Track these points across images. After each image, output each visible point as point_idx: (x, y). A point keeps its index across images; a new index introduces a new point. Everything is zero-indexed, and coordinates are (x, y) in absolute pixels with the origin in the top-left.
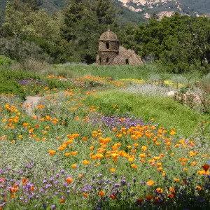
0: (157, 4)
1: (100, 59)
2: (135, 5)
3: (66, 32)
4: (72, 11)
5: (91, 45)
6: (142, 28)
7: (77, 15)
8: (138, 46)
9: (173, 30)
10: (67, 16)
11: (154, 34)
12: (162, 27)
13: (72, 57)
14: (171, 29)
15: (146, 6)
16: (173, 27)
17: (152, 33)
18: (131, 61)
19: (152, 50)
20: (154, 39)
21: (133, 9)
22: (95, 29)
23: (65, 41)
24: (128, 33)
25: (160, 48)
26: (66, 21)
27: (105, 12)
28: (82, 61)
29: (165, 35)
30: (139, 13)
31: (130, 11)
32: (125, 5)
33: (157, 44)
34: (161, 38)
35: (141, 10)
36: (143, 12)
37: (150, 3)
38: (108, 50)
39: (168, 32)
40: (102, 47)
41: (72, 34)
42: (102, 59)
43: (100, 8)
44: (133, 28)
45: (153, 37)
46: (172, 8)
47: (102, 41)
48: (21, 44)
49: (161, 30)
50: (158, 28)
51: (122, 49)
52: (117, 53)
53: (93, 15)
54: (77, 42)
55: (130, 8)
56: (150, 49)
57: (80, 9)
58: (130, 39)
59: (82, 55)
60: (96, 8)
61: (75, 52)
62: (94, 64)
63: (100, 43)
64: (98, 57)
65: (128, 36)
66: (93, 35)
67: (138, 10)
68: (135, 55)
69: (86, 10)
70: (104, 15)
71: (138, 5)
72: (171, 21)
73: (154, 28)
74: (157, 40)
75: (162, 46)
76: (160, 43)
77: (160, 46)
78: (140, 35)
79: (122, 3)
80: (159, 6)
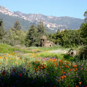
15: (56, 28)
28: (35, 46)
31: (50, 29)
35: (54, 29)
67: (53, 29)
71: (53, 27)
79: (48, 27)
80: (60, 28)
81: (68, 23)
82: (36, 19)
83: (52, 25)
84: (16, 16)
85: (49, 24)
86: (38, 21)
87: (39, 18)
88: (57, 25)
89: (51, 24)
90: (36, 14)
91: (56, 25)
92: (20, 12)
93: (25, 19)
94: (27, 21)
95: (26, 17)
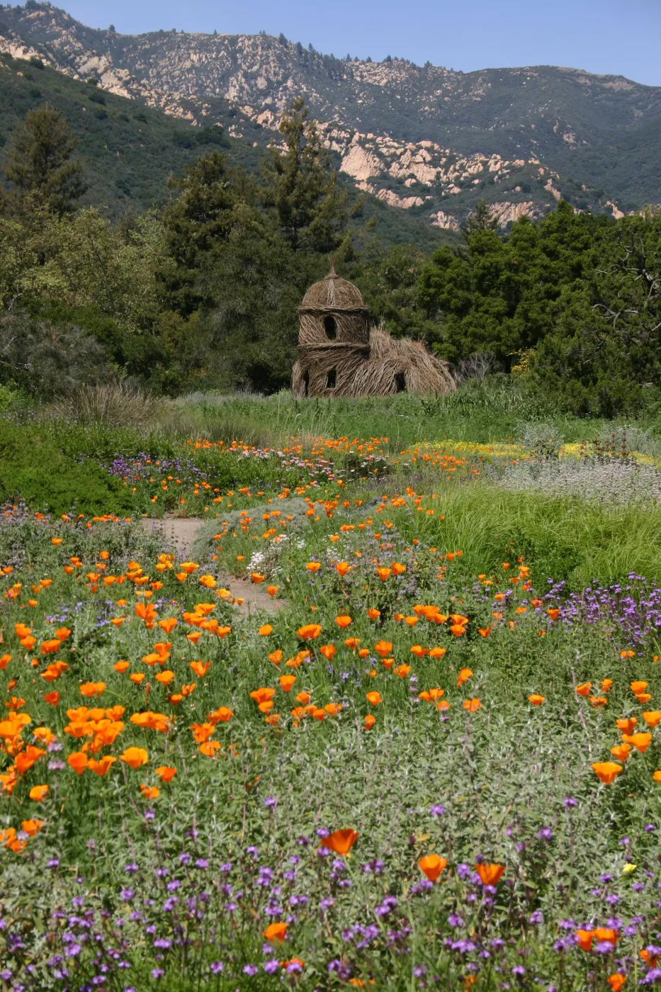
0: (474, 177)
1: (306, 377)
2: (397, 186)
3: (175, 286)
4: (196, 210)
5: (265, 327)
6: (443, 262)
7: (212, 224)
8: (429, 325)
9: (553, 264)
10: (177, 228)
11: (487, 281)
12: (513, 255)
13: (203, 374)
14: (547, 261)
15: (438, 185)
16: (552, 254)
17: (481, 279)
18: (413, 378)
19: (482, 338)
20: (489, 299)
21: (391, 198)
22: (281, 271)
23: (176, 317)
24: (393, 281)
25: (509, 329)
26: (175, 249)
27: (311, 212)
28: (241, 387)
29: (527, 285)
30: (414, 210)
31: (382, 205)
32: (363, 187)
33: (498, 316)
34: (513, 293)
35: (419, 202)
36: (428, 206)
37: (452, 176)
38: (331, 344)
39: (538, 271)
40: (310, 332)
41: (198, 291)
42: (314, 374)
43: (291, 199)
44: (408, 263)
45: (485, 292)
46: (526, 189)
47: (309, 312)
48: (33, 331)
49: (510, 266)
50: (499, 259)
51: (379, 337)
52: (365, 353)
53: (269, 222)
54: (216, 318)
55: (382, 194)
56: (474, 335)
57: (223, 205)
58: (401, 301)
59: (236, 365)
60: (278, 199)
61: (210, 355)
62: (283, 394)
63: (304, 320)
64: (297, 370)
65: (395, 293)
66: (275, 291)
67: (409, 202)
68: (427, 360)
69: (241, 208)
70: (305, 220)
71: (408, 183)
72: (545, 235)
73: (484, 261)
74: (499, 304)
75: (516, 322)
76: (510, 314)
77: (509, 322)
78: (439, 286)
79: (352, 179)
80: (482, 186)
81: (569, 138)
82: (232, 94)
83: (395, 157)
84: (18, 53)
85: (362, 143)
86: (247, 110)
87: (261, 83)
88: (452, 160)
89: (388, 144)
90: (233, 40)
91: (434, 163)
92: (59, 13)
93: (112, 84)
94: (139, 113)
95: (124, 73)
